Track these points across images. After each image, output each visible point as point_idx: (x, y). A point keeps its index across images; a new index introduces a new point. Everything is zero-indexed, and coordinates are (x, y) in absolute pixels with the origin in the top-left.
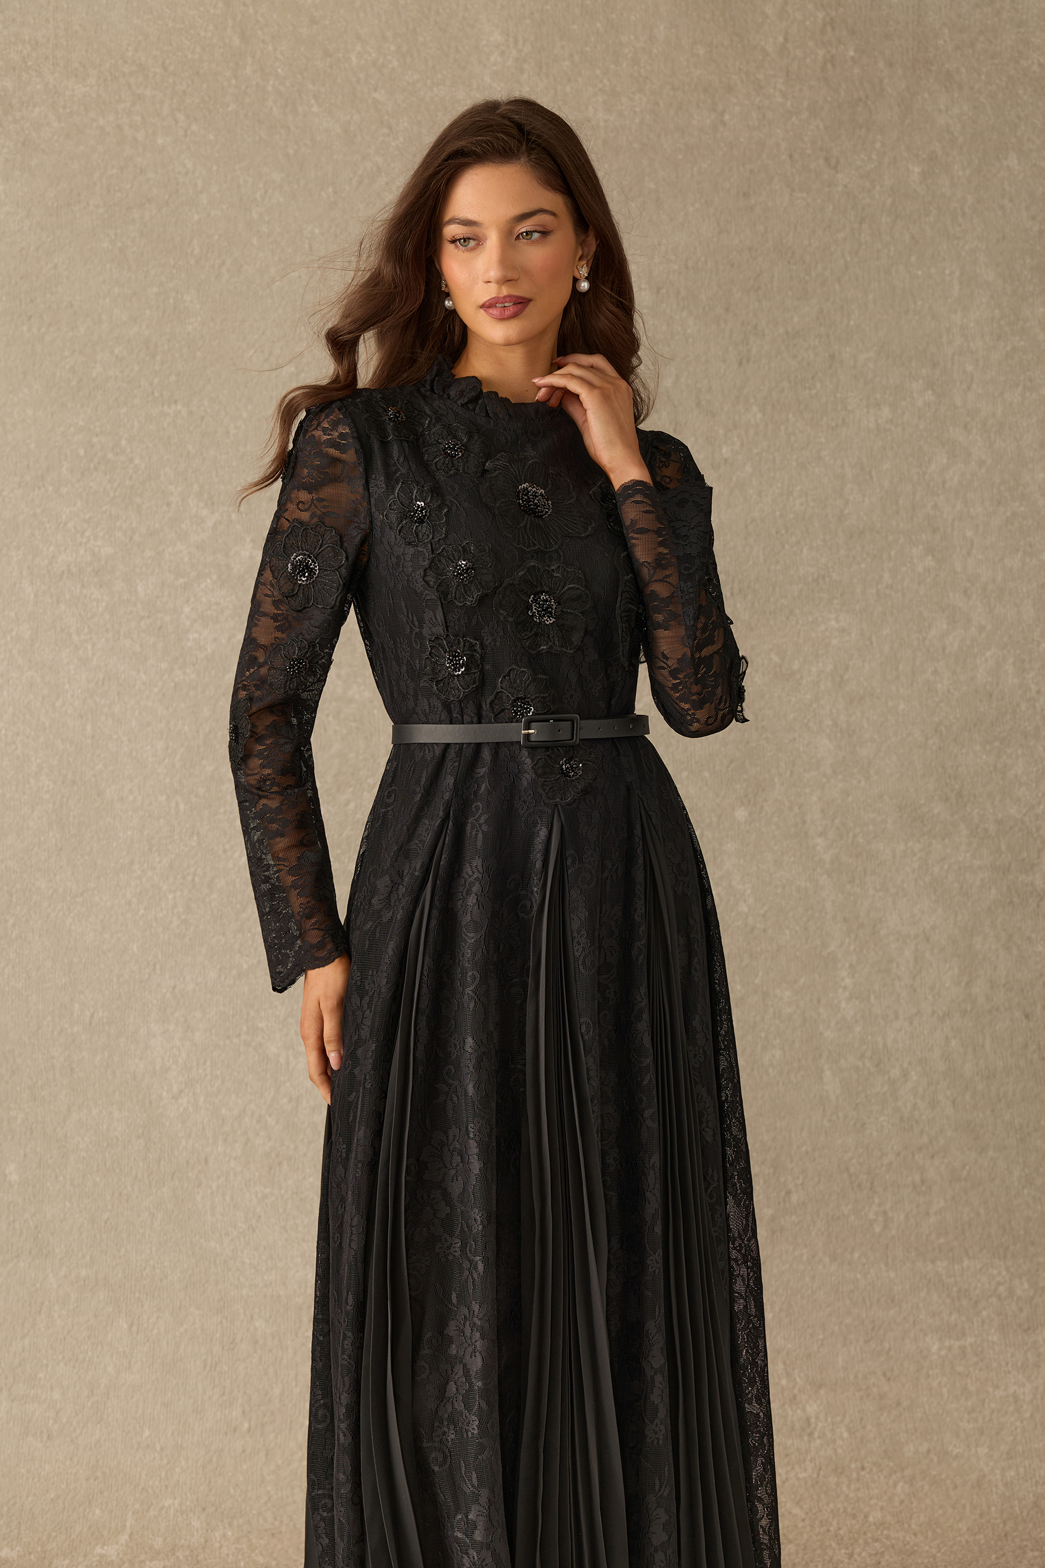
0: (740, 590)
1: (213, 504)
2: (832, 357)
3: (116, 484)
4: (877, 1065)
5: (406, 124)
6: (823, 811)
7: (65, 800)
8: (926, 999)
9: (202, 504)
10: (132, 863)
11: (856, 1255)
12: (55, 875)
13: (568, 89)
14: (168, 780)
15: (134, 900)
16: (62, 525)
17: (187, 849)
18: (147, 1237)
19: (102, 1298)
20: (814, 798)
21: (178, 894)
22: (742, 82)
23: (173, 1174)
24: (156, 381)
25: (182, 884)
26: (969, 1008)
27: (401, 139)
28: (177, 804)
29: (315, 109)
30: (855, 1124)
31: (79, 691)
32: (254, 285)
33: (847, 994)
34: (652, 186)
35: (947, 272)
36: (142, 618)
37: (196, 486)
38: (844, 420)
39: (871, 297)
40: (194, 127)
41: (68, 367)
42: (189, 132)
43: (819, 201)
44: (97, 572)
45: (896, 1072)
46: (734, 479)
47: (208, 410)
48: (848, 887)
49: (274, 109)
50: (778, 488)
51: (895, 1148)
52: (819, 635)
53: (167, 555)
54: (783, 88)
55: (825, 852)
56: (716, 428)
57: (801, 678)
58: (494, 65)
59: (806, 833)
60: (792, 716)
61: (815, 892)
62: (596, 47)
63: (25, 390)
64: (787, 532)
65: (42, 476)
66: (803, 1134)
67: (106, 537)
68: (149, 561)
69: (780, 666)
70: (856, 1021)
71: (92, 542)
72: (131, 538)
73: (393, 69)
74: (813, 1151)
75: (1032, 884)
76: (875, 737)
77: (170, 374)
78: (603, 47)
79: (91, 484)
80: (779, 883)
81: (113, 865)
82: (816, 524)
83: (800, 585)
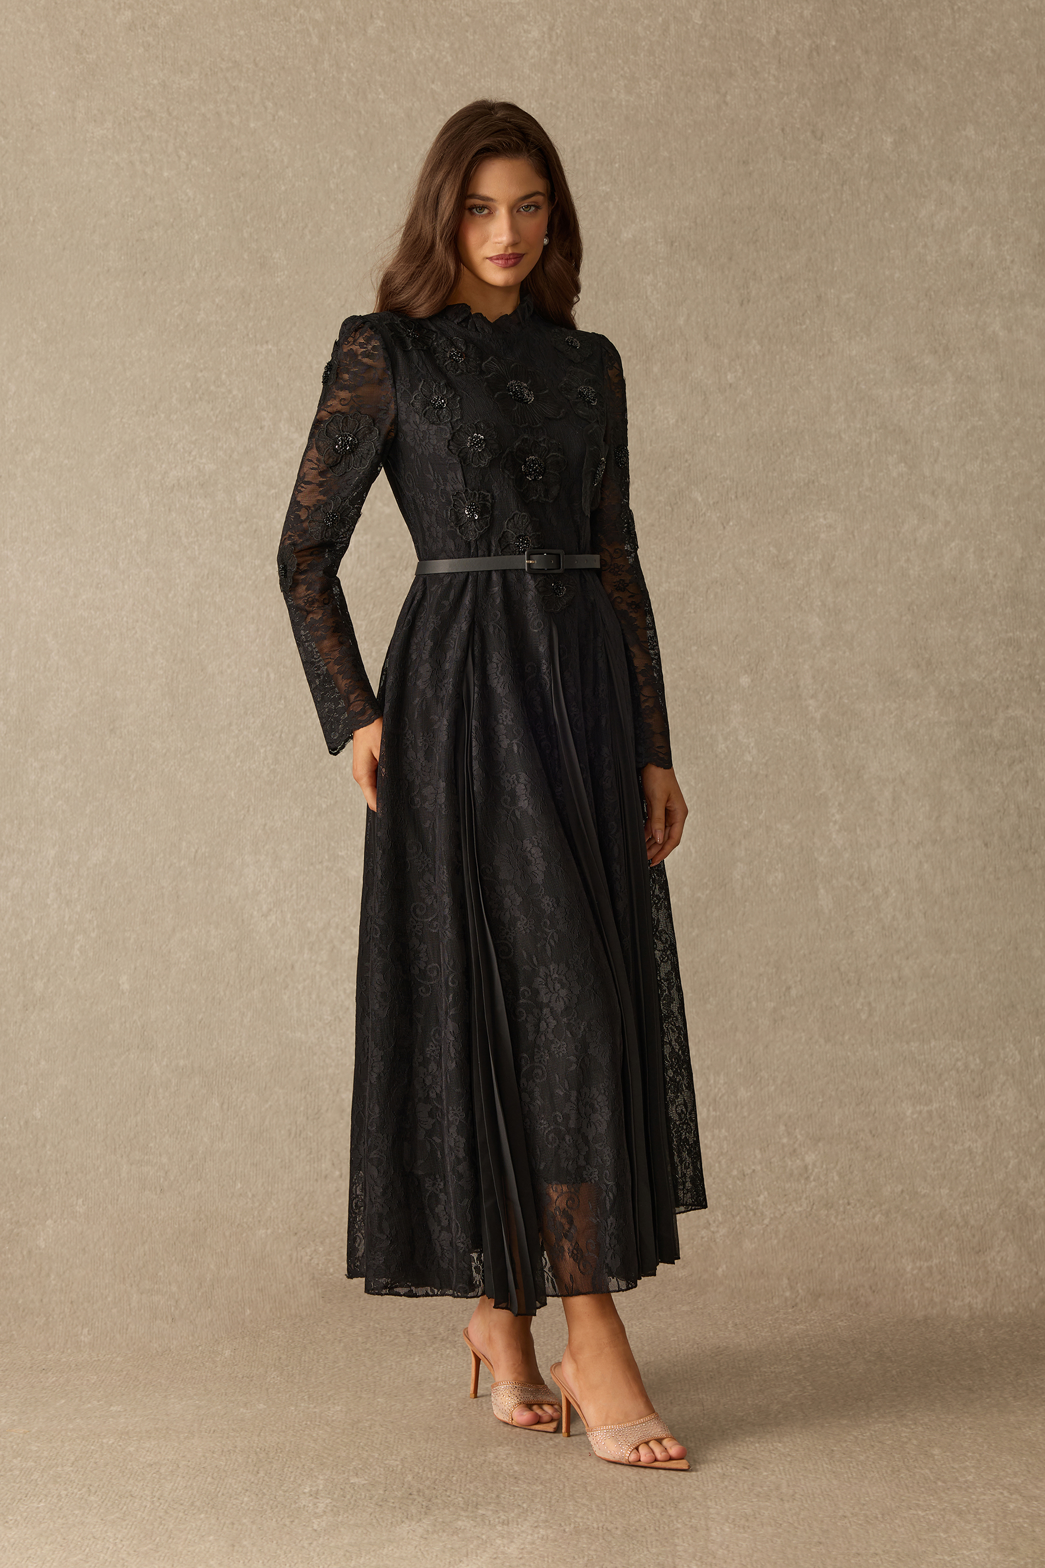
0: (743, 494)
1: (301, 429)
2: (819, 298)
3: (218, 411)
4: (864, 885)
6: (814, 677)
7: (175, 675)
8: (903, 830)
9: (293, 429)
10: (230, 724)
11: (847, 1038)
12: (168, 737)
13: (595, 75)
14: (260, 656)
15: (233, 755)
16: (172, 446)
17: (276, 711)
18: (237, 1032)
19: (197, 1082)
20: (806, 667)
21: (269, 748)
22: (741, 68)
23: (263, 979)
24: (250, 325)
25: (272, 740)
26: (939, 838)
28: (268, 674)
29: (382, 96)
30: (845, 932)
31: (188, 584)
32: (332, 244)
33: (837, 827)
34: (666, 154)
36: (240, 523)
37: (285, 413)
38: (829, 350)
39: (851, 247)
40: (281, 113)
41: (176, 314)
42: (276, 117)
43: (807, 167)
44: (202, 485)
45: (879, 890)
46: (738, 401)
47: (295, 349)
48: (836, 739)
49: (348, 97)
50: (774, 407)
51: (878, 951)
52: (810, 530)
53: (261, 470)
54: (776, 73)
55: (816, 712)
56: (722, 358)
57: (795, 566)
58: (532, 58)
59: (800, 695)
60: (787, 598)
61: (809, 744)
62: (617, 41)
63: (141, 334)
64: (782, 444)
65: (156, 405)
66: (801, 940)
67: (210, 455)
68: (246, 476)
69: (777, 557)
70: (845, 849)
71: (198, 460)
72: (231, 456)
73: (447, 63)
74: (810, 954)
75: (990, 736)
76: (858, 615)
77: (262, 319)
78: (624, 41)
79: (197, 412)
80: (778, 737)
81: (214, 727)
82: (807, 437)
83: (794, 489)
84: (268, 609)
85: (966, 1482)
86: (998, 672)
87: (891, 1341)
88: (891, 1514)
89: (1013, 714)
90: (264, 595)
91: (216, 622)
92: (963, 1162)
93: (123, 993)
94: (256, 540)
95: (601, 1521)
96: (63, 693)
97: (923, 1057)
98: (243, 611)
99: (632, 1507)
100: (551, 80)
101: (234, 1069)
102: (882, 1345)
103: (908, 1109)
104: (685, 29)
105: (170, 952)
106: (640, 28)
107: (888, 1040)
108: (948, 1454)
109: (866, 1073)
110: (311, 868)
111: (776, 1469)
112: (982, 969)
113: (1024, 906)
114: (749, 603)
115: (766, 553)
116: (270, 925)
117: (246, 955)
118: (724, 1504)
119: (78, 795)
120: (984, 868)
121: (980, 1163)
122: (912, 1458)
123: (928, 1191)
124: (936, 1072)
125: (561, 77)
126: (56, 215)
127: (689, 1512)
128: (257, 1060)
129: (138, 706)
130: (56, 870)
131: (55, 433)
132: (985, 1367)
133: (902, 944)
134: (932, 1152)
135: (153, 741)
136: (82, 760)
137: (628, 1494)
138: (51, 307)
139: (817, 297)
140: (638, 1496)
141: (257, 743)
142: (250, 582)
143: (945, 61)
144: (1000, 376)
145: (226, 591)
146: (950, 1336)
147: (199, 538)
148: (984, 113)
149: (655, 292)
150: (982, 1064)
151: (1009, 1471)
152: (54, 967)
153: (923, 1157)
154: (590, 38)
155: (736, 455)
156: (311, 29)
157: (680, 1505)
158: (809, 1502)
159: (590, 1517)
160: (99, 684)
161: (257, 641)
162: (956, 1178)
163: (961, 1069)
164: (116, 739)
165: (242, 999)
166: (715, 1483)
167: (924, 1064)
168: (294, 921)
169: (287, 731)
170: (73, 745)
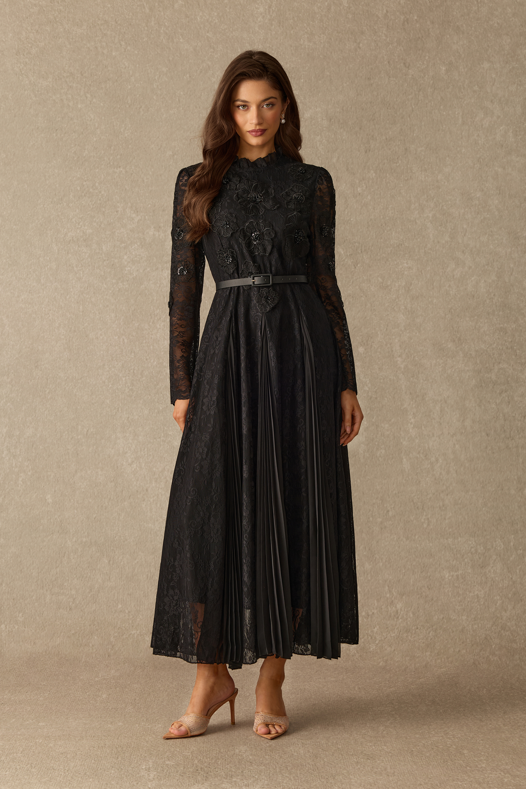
0: (365, 250)
1: (137, 212)
2: (406, 149)
3: (94, 202)
4: (425, 456)
5: (221, 48)
6: (400, 346)
8: (445, 427)
9: (132, 212)
11: (417, 537)
13: (292, 32)
14: (118, 330)
18: (116, 524)
19: (94, 550)
20: (397, 341)
22: (368, 30)
24: (111, 158)
26: (463, 431)
27: (219, 55)
28: (123, 340)
29: (181, 40)
30: (416, 481)
32: (154, 117)
33: (412, 426)
34: (328, 73)
35: (456, 113)
36: (105, 260)
37: (129, 204)
38: (411, 177)
40: (129, 48)
41: (73, 151)
42: (126, 50)
43: (401, 82)
45: (433, 459)
46: (363, 202)
47: (134, 171)
48: (412, 379)
49: (164, 40)
50: (382, 206)
51: (433, 491)
52: (399, 270)
53: (117, 234)
54: (386, 33)
55: (401, 364)
56: (355, 180)
57: (391, 288)
58: (260, 22)
59: (393, 355)
60: (387, 305)
61: (398, 381)
62: (304, 14)
63: (54, 162)
64: (386, 225)
65: (61, 199)
66: (394, 486)
67: (89, 225)
68: (108, 236)
69: (382, 283)
70: (416, 437)
71: (83, 227)
72: (100, 226)
73: (216, 23)
74: (398, 493)
75: (491, 378)
76: (423, 314)
77: (117, 155)
78: (308, 14)
79: (83, 202)
80: (382, 378)
81: (95, 366)
82: (398, 222)
83: (391, 248)
84: (121, 306)
85: (482, 767)
86: (495, 345)
87: (439, 695)
88: (444, 783)
89: (502, 367)
90: (118, 298)
91: (93, 311)
92: (474, 602)
93: (48, 504)
94: (113, 269)
95: (296, 785)
96: (11, 347)
97: (454, 546)
98: (107, 306)
99: (311, 778)
100: (270, 34)
101: (115, 543)
102: (434, 697)
103: (447, 574)
104: (339, 9)
105: (75, 483)
106: (316, 8)
107: (437, 538)
108: (472, 753)
109: (426, 555)
110: (155, 440)
111: (384, 760)
112: (485, 500)
113: (507, 467)
114: (367, 307)
115: (376, 281)
116: (133, 469)
117: (120, 484)
118: (358, 777)
119: (18, 400)
120: (486, 447)
121: (482, 603)
122: (453, 755)
123: (456, 618)
124: (461, 554)
125: (274, 33)
126: (11, 99)
127: (341, 781)
128: (128, 538)
129: (51, 354)
130: (7, 439)
131: (9, 212)
132: (488, 709)
133: (445, 487)
134: (458, 597)
135: (59, 373)
136: (21, 382)
137: (309, 771)
138: (8, 147)
139: (405, 149)
140: (314, 773)
141: (120, 375)
142: (111, 291)
143: (473, 29)
144: (499, 192)
145: (97, 296)
146: (469, 693)
147: (83, 268)
148: (493, 56)
149: (321, 145)
150: (484, 550)
151: (504, 762)
152: (8, 490)
153: (453, 600)
154: (290, 12)
155: (361, 230)
156: (145, 4)
157: (336, 777)
158: (402, 777)
159: (290, 783)
160: (30, 342)
161: (116, 322)
162: (470, 611)
163: (473, 552)
164: (38, 371)
165: (118, 507)
166: (353, 766)
167: (455, 550)
168: (146, 467)
169: (137, 369)
170: (16, 374)
